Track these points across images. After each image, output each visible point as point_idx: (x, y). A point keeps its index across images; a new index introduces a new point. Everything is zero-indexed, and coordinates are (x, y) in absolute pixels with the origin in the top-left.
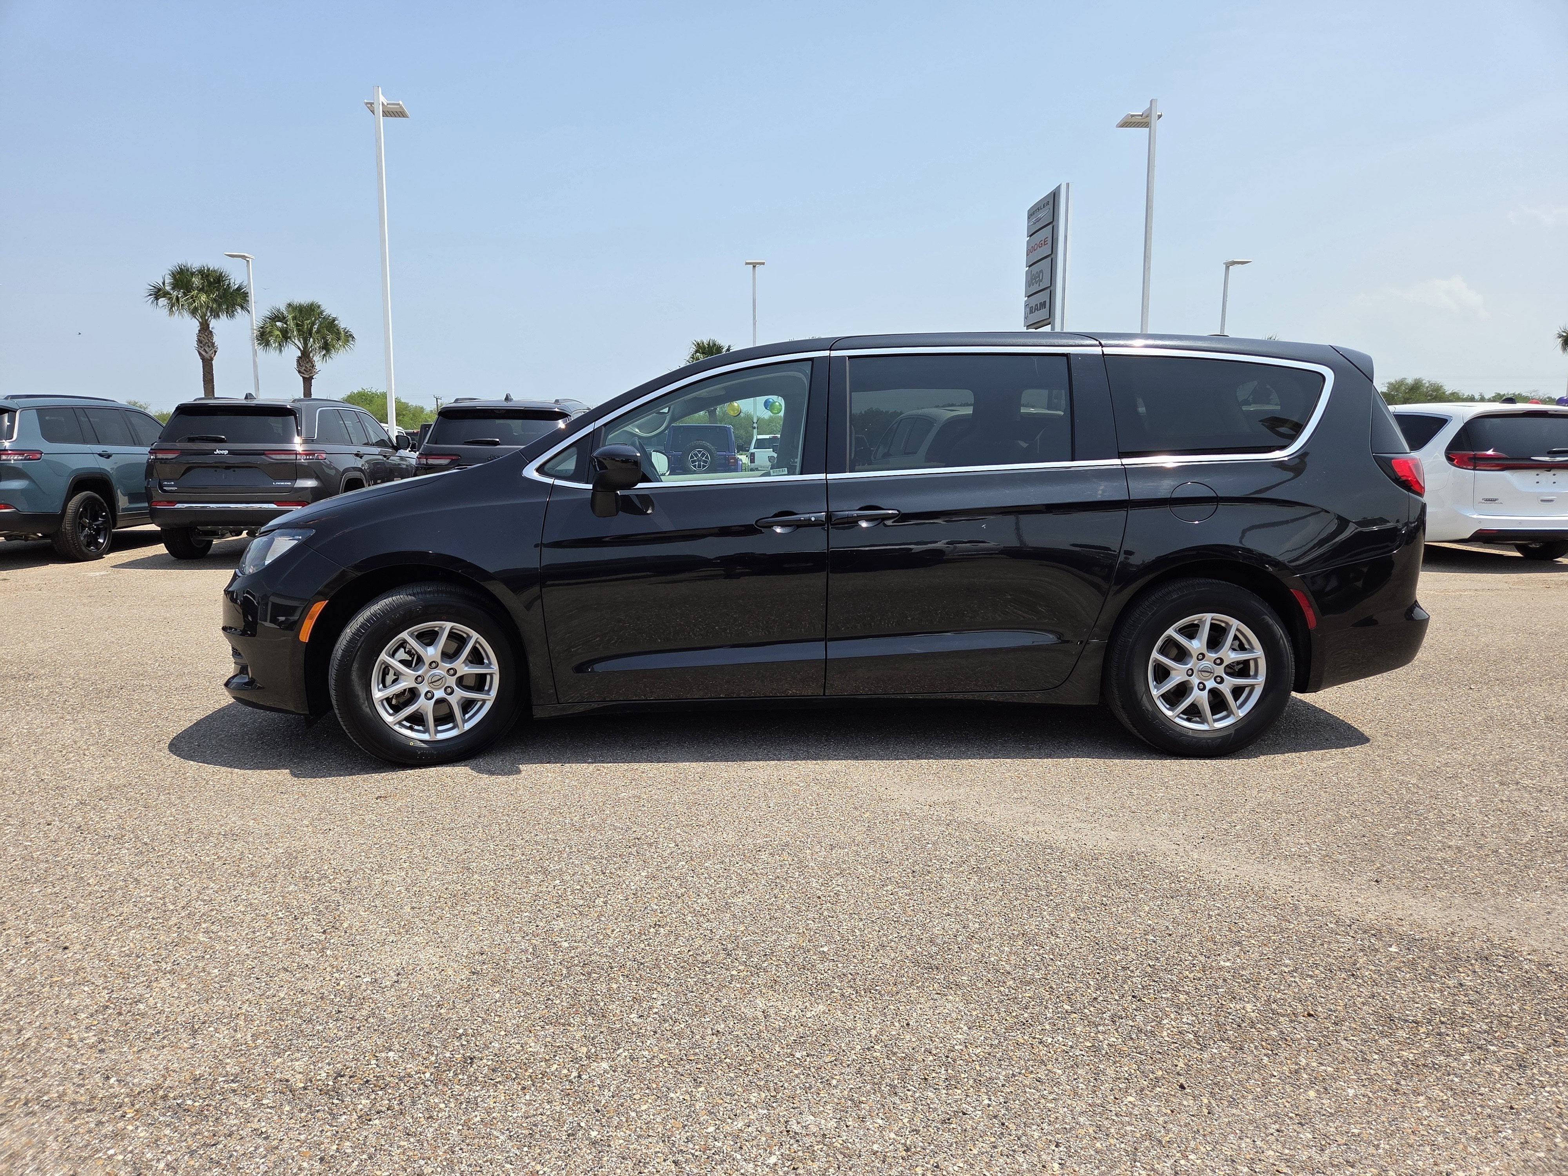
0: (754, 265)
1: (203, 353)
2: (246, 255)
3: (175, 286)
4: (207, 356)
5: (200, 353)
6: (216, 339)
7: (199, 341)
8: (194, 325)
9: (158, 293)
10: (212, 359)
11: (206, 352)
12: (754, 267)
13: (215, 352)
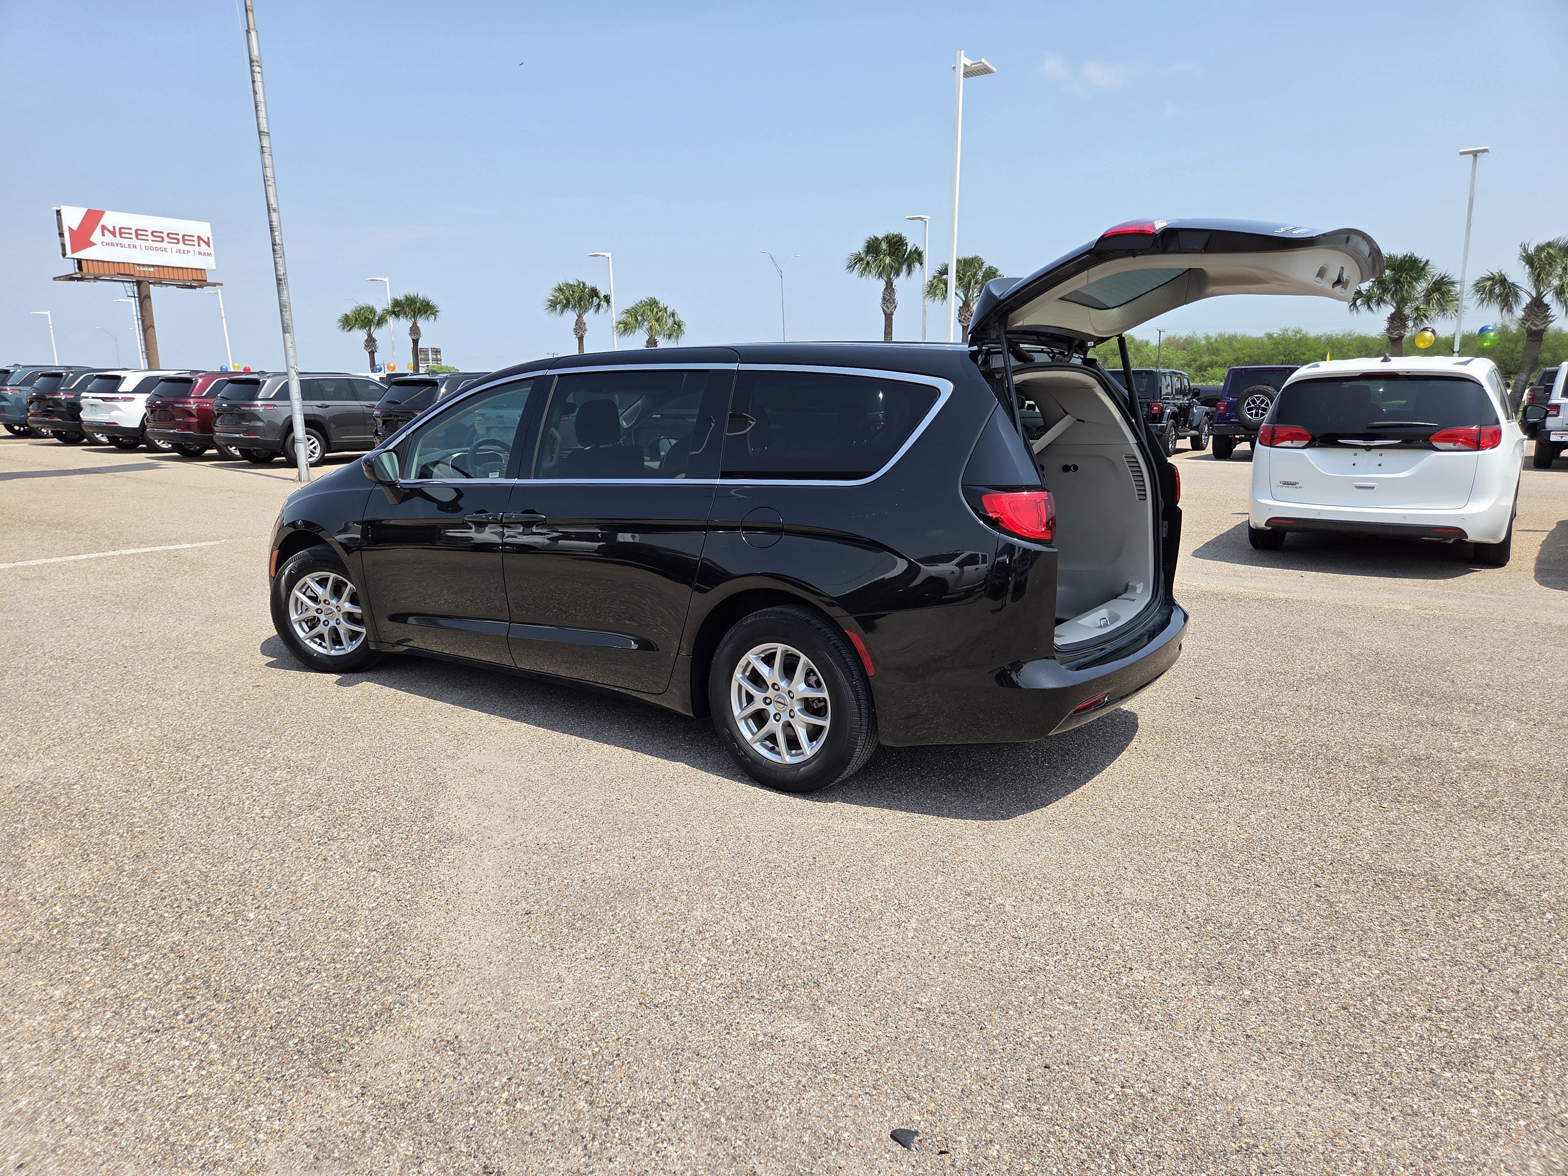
0: (1475, 154)
1: (886, 309)
2: (922, 216)
3: (867, 252)
4: (888, 311)
5: (884, 310)
6: (897, 297)
7: (884, 299)
8: (882, 284)
9: (858, 259)
10: (892, 314)
11: (888, 308)
12: (1475, 156)
13: (896, 307)
